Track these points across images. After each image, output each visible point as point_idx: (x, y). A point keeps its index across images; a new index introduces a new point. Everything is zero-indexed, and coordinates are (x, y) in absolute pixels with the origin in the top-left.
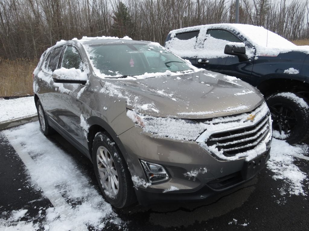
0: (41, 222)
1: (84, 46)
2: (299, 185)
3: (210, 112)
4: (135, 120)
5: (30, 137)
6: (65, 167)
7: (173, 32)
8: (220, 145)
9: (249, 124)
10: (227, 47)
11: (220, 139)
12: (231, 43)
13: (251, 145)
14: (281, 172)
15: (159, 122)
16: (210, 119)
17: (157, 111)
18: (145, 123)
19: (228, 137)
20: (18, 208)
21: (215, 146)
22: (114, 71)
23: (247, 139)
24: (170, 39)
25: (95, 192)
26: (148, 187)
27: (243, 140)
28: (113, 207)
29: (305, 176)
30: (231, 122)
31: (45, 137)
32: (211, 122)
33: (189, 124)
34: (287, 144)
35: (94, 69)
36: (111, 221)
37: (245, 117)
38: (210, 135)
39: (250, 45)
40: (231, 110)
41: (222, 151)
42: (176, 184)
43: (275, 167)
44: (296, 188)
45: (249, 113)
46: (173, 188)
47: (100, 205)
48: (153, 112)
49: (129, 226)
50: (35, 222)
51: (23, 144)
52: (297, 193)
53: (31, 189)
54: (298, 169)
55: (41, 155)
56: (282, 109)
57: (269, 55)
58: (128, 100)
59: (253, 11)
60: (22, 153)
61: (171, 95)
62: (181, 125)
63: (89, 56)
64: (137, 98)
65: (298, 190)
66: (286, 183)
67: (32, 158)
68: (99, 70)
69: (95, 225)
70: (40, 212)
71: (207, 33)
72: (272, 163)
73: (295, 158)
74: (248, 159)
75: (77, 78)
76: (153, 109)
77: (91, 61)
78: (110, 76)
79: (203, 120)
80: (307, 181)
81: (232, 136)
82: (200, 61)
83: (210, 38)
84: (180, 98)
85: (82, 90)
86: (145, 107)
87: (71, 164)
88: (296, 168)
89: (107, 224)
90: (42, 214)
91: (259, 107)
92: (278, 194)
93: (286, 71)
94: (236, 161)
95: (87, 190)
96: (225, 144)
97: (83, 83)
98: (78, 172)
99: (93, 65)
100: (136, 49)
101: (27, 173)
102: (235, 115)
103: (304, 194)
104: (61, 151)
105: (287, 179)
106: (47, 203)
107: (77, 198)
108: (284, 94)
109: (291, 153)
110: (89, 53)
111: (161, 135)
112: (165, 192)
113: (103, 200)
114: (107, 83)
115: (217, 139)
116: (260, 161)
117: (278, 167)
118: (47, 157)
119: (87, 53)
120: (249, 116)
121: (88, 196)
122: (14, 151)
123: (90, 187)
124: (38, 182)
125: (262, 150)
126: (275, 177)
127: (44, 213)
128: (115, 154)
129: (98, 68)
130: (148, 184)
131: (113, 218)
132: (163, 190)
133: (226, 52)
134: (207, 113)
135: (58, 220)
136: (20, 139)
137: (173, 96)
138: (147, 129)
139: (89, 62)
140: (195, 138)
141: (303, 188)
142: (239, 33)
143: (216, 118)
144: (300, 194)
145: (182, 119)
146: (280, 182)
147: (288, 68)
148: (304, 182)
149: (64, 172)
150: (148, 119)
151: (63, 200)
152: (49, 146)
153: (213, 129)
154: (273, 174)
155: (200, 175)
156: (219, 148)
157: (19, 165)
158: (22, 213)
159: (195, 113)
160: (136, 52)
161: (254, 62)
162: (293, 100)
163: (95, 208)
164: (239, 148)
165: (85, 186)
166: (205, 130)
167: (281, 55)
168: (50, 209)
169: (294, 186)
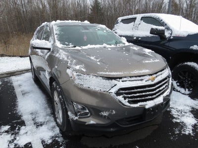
0: (15, 134)
1: (54, 26)
2: (191, 127)
3: (121, 73)
4: (70, 75)
5: (25, 81)
6: (40, 102)
7: (120, 19)
8: (126, 95)
9: (150, 83)
10: (152, 29)
11: (126, 91)
12: (155, 27)
13: (150, 97)
14: (179, 117)
15: (85, 78)
16: (120, 78)
17: (84, 70)
18: (76, 77)
19: (133, 91)
20: (5, 125)
21: (122, 96)
22: (69, 43)
23: (148, 93)
24: (117, 23)
25: (52, 119)
26: (76, 120)
27: (144, 94)
28: (60, 130)
29: (197, 122)
30: (136, 80)
31: (33, 82)
32: (121, 80)
33: (105, 80)
34: (189, 98)
35: (57, 41)
36: (57, 139)
37: (147, 78)
38: (118, 88)
39: (168, 29)
40: (136, 72)
41: (127, 100)
42: (94, 120)
43: (177, 113)
44: (188, 129)
45: (151, 75)
46: (92, 122)
47: (54, 127)
48: (82, 71)
49: (67, 144)
50: (12, 134)
51: (20, 86)
52: (187, 133)
53: (16, 113)
54: (193, 116)
55: (28, 93)
56: (187, 74)
57: (180, 36)
58: (69, 62)
59: (185, 5)
60: (18, 91)
61: (98, 60)
62: (99, 81)
63: (55, 32)
64: (75, 61)
65: (189, 131)
66: (181, 126)
67: (23, 94)
68: (59, 42)
69: (46, 140)
70: (17, 128)
71: (141, 20)
72: (175, 110)
73: (193, 108)
74: (147, 107)
75: (46, 47)
76: (82, 69)
77: (56, 36)
78: (65, 46)
79: (115, 78)
80: (197, 126)
81: (135, 90)
82: (135, 38)
83: (143, 23)
84: (103, 63)
85: (48, 54)
86: (78, 67)
87: (44, 100)
88: (192, 115)
89: (54, 141)
90: (18, 129)
91: (161, 71)
92: (173, 132)
93: (191, 47)
94: (137, 108)
95: (48, 117)
96: (130, 96)
97: (49, 49)
98: (46, 105)
99: (56, 39)
100: (87, 29)
101: (17, 103)
102: (140, 76)
103: (192, 134)
104: (41, 91)
105: (183, 122)
106: (23, 123)
107: (41, 122)
108: (189, 63)
109: (191, 105)
110: (56, 30)
111: (85, 86)
112: (86, 124)
113: (56, 125)
114: (61, 51)
115: (124, 91)
116: (157, 109)
117: (178, 114)
118: (31, 95)
119: (54, 30)
120: (150, 77)
121: (48, 121)
122: (14, 89)
123: (50, 116)
124: (21, 109)
125: (159, 101)
126: (174, 120)
127: (19, 129)
128: (60, 96)
129: (59, 41)
130: (76, 118)
131: (59, 137)
132: (86, 123)
133: (151, 33)
134: (118, 73)
135: (25, 135)
136: (19, 83)
137: (99, 61)
138: (77, 82)
139: (54, 36)
140: (108, 90)
141: (193, 130)
142: (162, 20)
143: (125, 77)
144: (189, 134)
145: (100, 77)
146: (177, 124)
147: (193, 45)
148: (195, 126)
149: (38, 105)
150: (78, 75)
151: (32, 122)
152: (35, 88)
153: (121, 84)
154: (174, 118)
155: (110, 115)
156: (125, 98)
157: (14, 98)
158: (7, 128)
159: (110, 73)
160: (87, 31)
161: (170, 40)
162: (195, 68)
163: (49, 130)
164: (141, 99)
165: (47, 115)
166: (115, 85)
167: (189, 36)
168: (23, 127)
169: (186, 128)
